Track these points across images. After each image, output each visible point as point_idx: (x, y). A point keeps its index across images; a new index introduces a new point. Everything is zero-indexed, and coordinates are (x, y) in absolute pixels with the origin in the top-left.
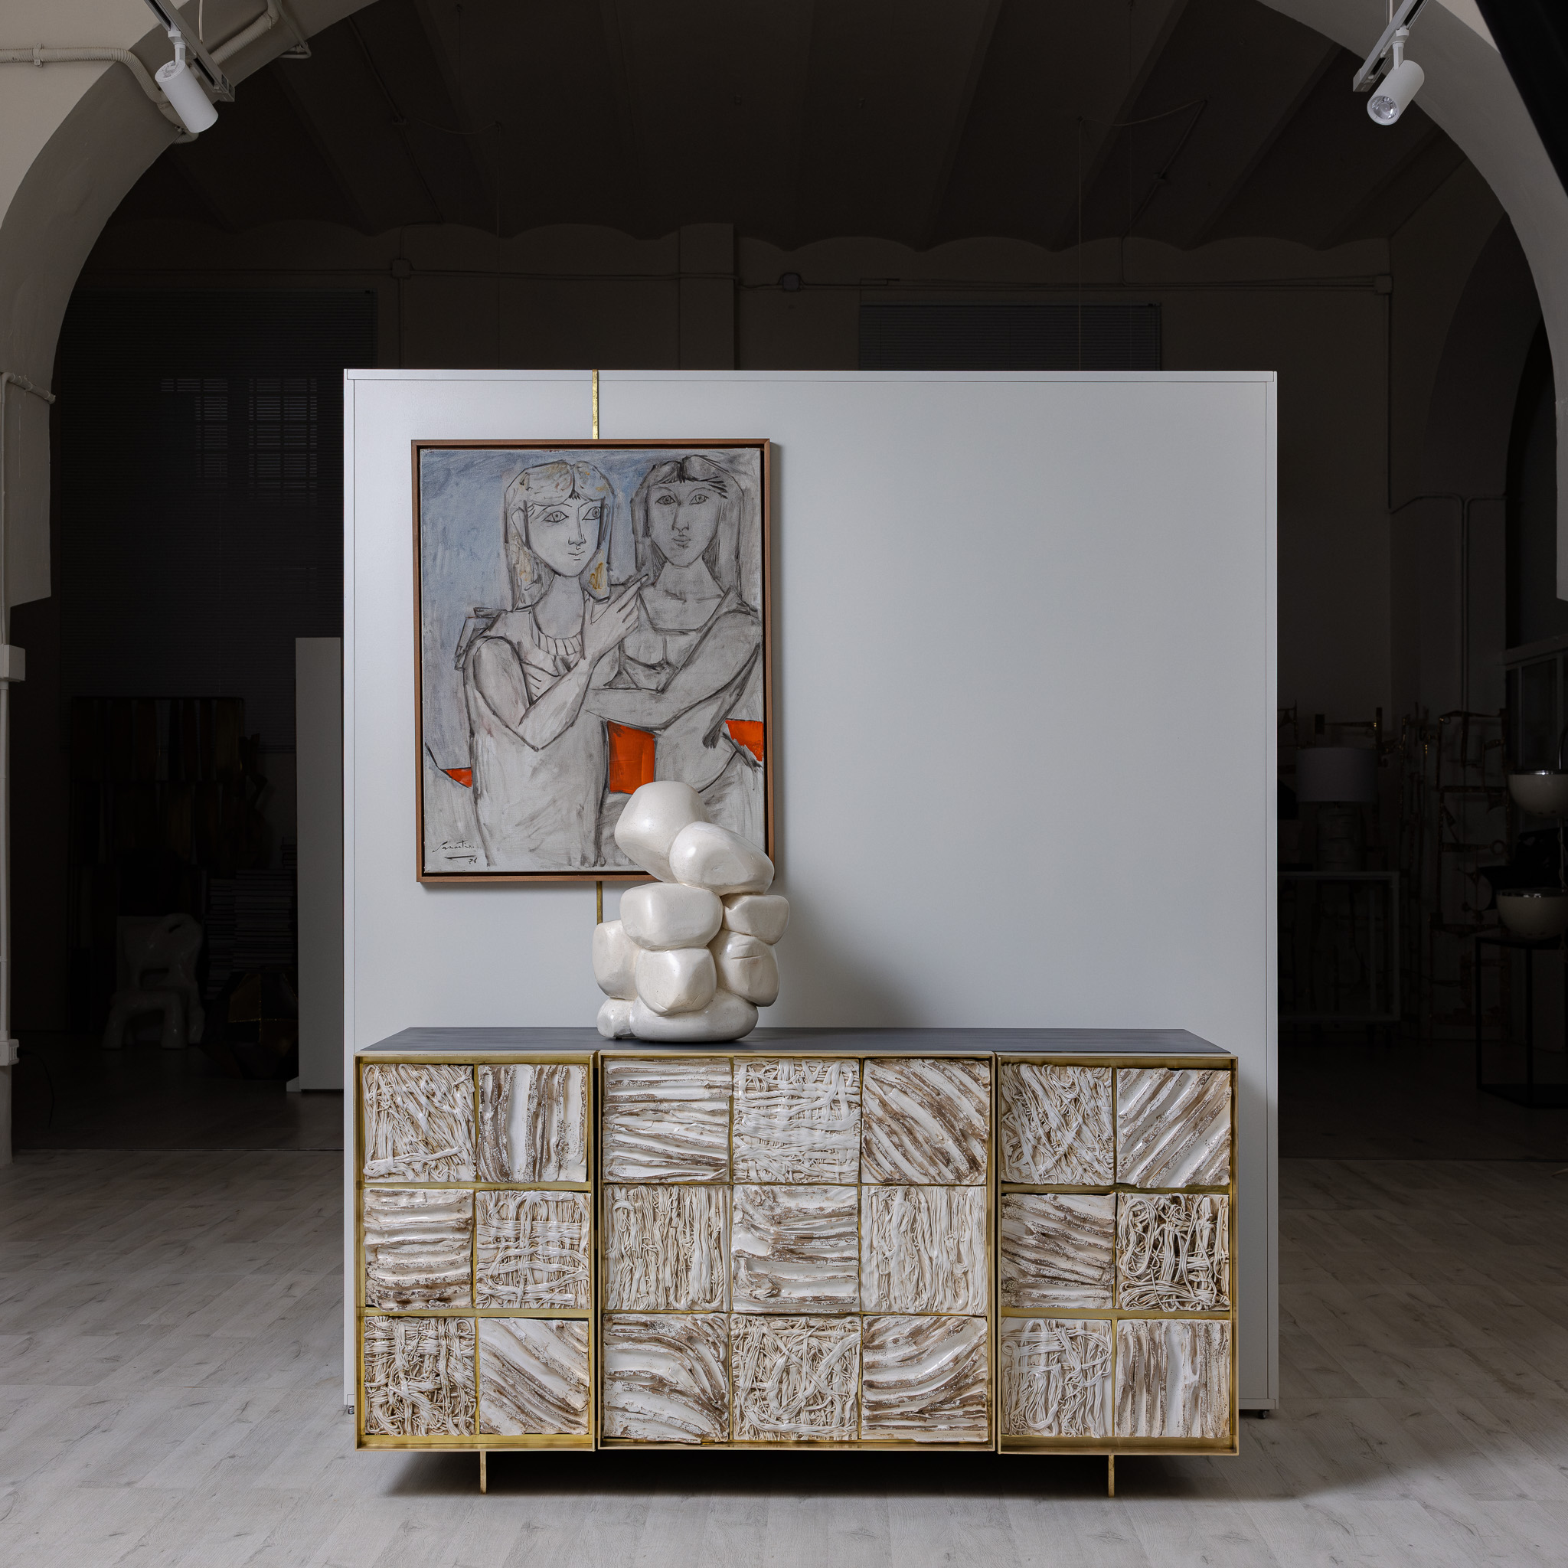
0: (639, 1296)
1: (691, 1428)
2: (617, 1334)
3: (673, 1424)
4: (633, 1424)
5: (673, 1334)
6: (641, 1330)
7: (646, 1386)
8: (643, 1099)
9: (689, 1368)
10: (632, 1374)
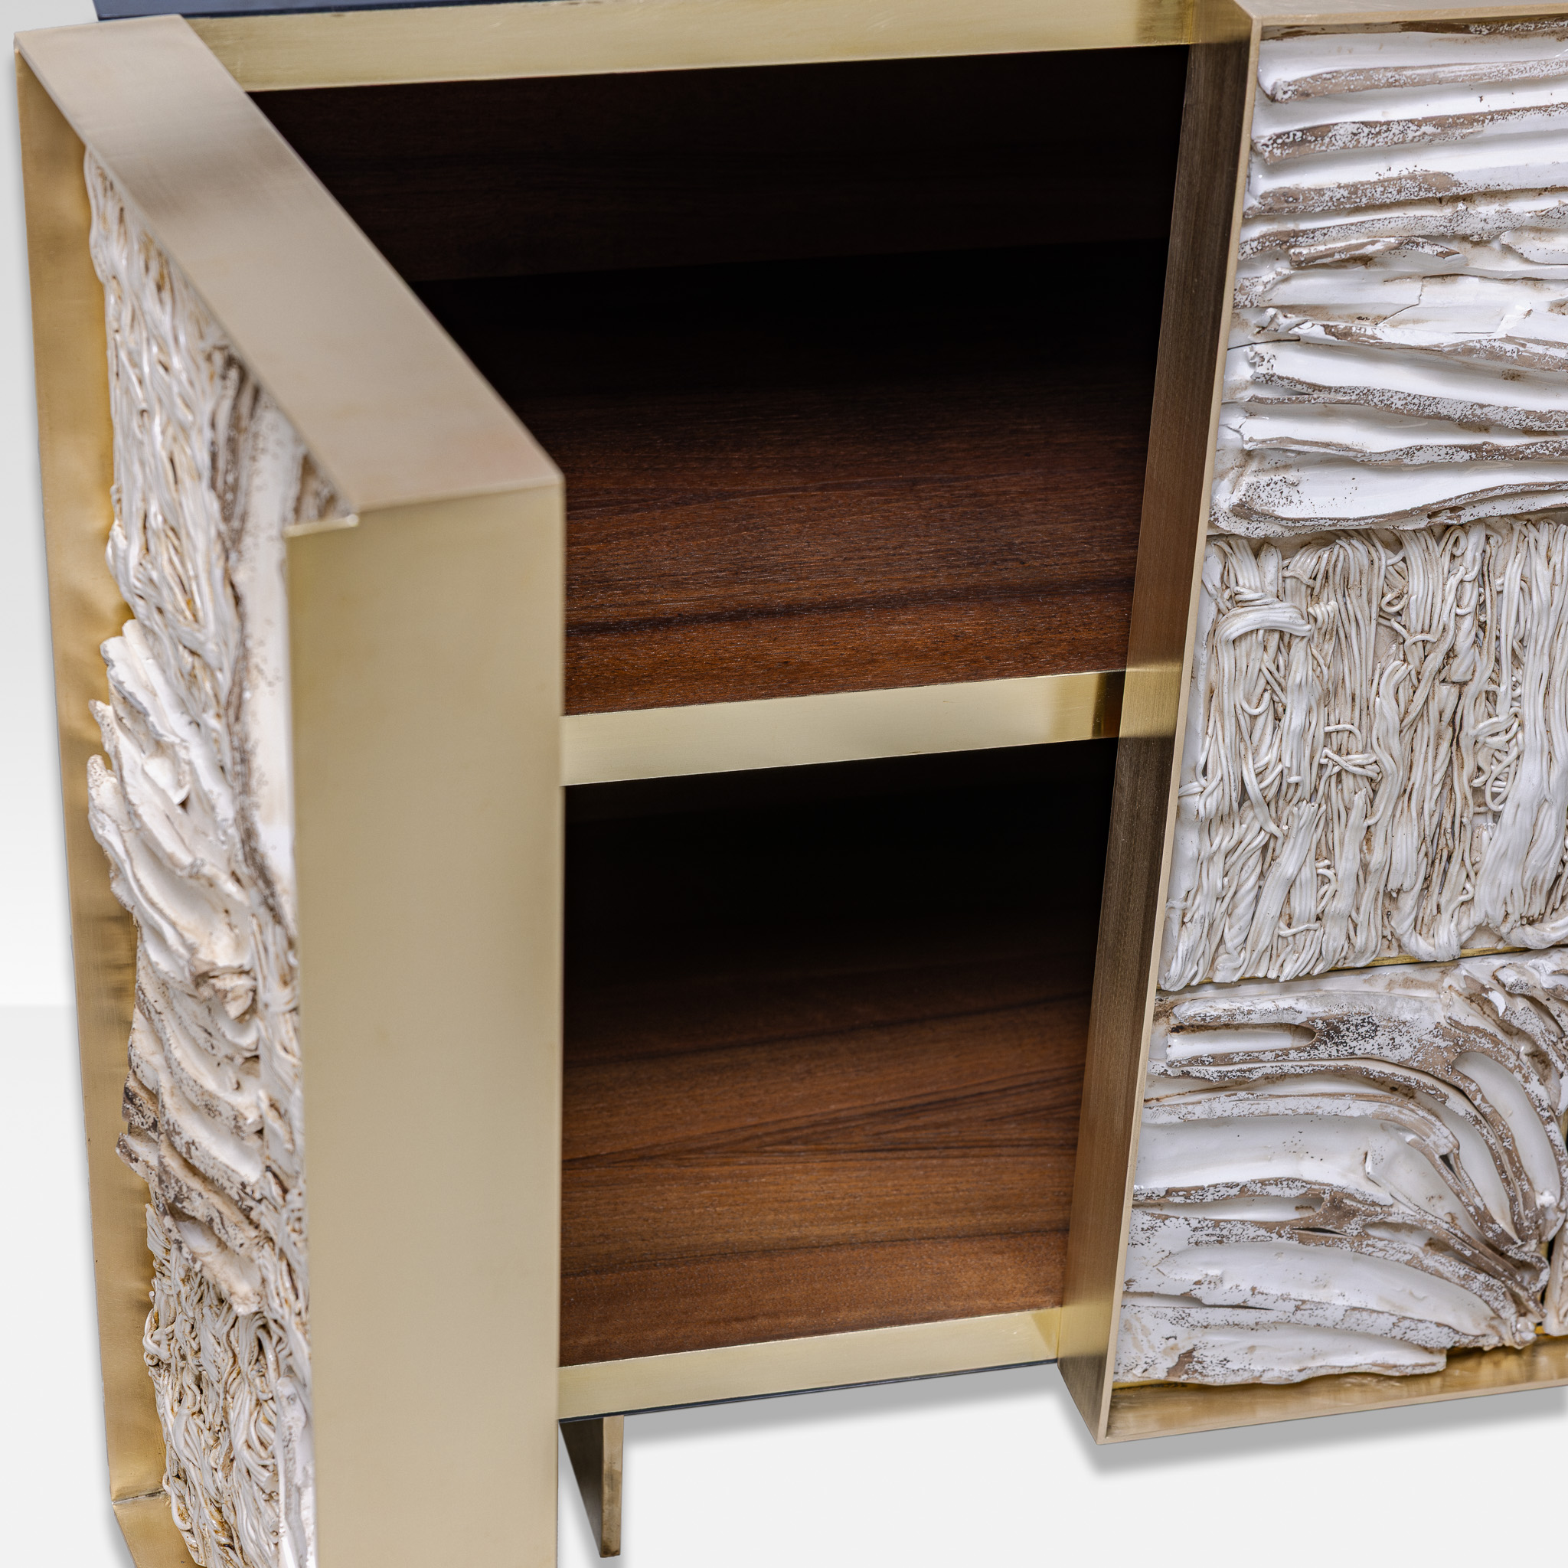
0: (1287, 932)
1: (1419, 1336)
2: (1194, 1070)
3: (1361, 1329)
4: (1213, 1338)
5: (1406, 1052)
6: (1286, 1052)
7: (1282, 1224)
8: (1403, 196)
9: (1444, 1151)
10: (1235, 1191)
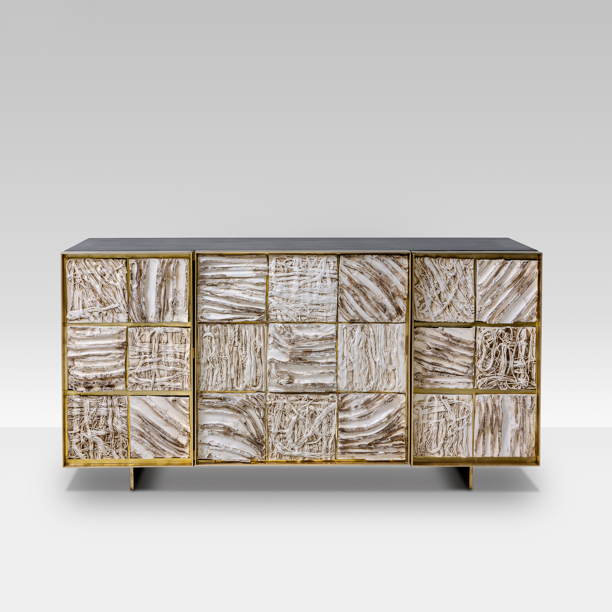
0: (217, 384)
1: (245, 454)
2: (205, 404)
3: (236, 452)
4: (214, 452)
5: (236, 404)
6: (218, 402)
7: (221, 432)
8: (219, 277)
9: (244, 422)
10: (213, 425)
